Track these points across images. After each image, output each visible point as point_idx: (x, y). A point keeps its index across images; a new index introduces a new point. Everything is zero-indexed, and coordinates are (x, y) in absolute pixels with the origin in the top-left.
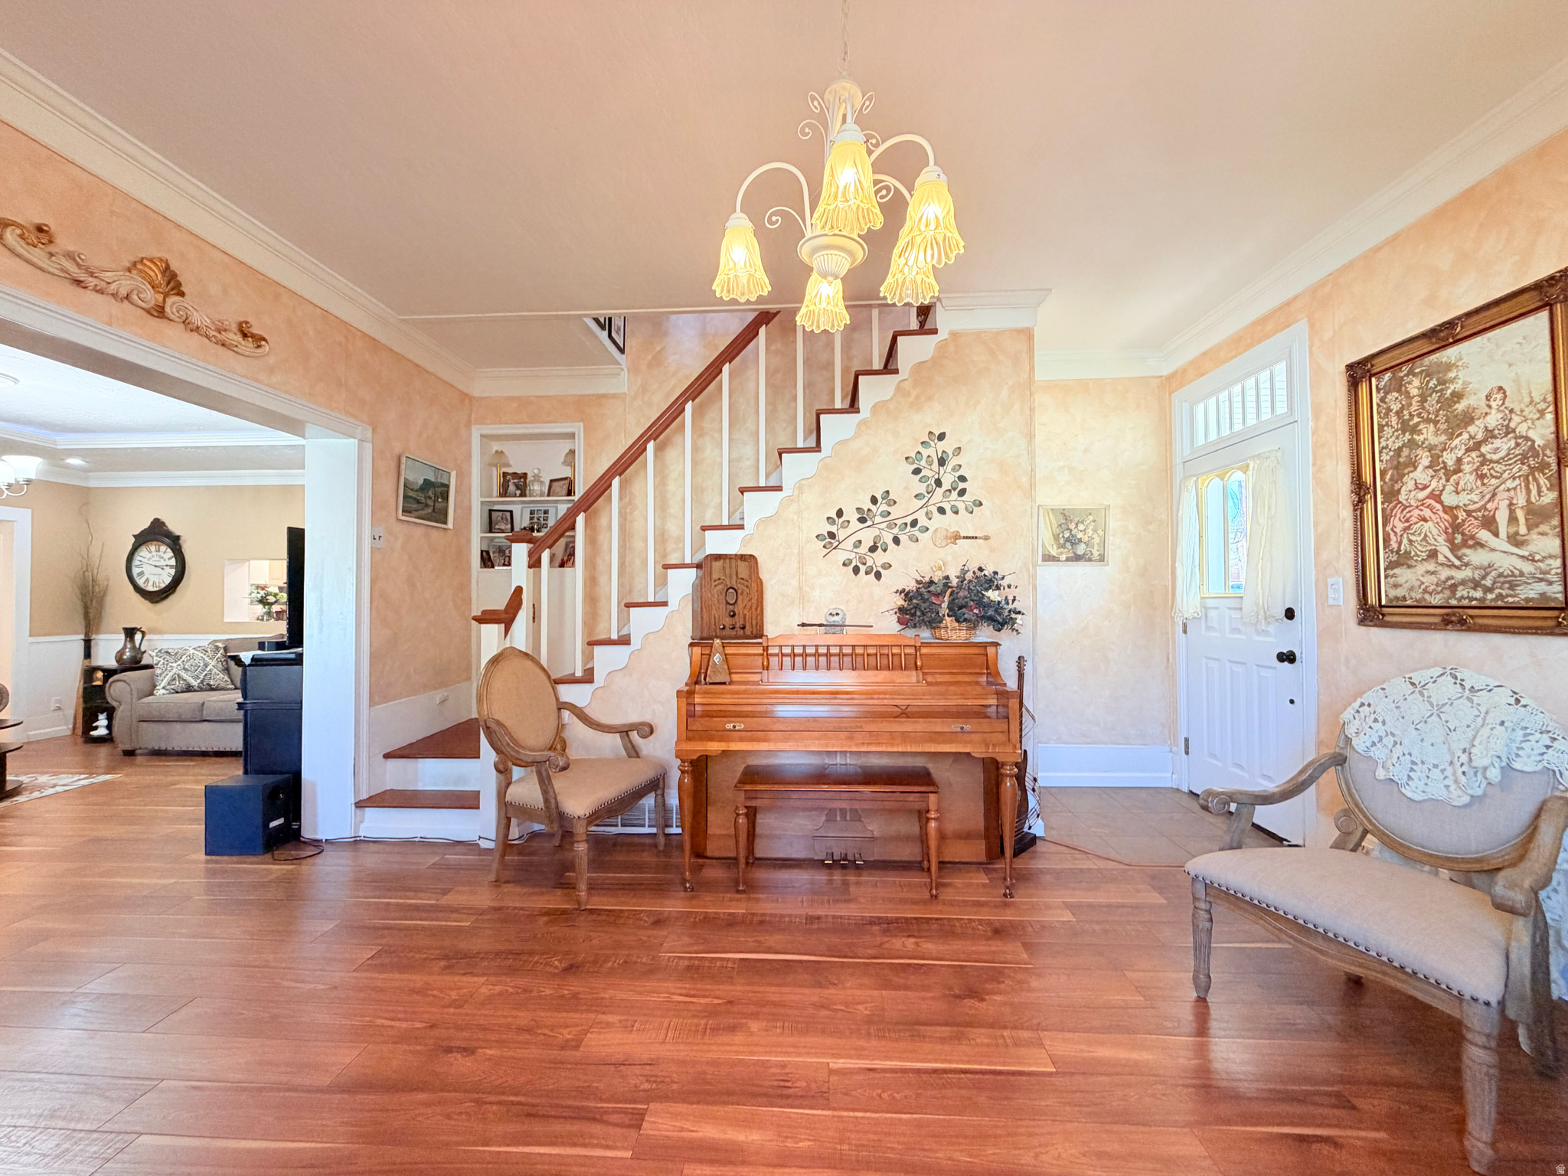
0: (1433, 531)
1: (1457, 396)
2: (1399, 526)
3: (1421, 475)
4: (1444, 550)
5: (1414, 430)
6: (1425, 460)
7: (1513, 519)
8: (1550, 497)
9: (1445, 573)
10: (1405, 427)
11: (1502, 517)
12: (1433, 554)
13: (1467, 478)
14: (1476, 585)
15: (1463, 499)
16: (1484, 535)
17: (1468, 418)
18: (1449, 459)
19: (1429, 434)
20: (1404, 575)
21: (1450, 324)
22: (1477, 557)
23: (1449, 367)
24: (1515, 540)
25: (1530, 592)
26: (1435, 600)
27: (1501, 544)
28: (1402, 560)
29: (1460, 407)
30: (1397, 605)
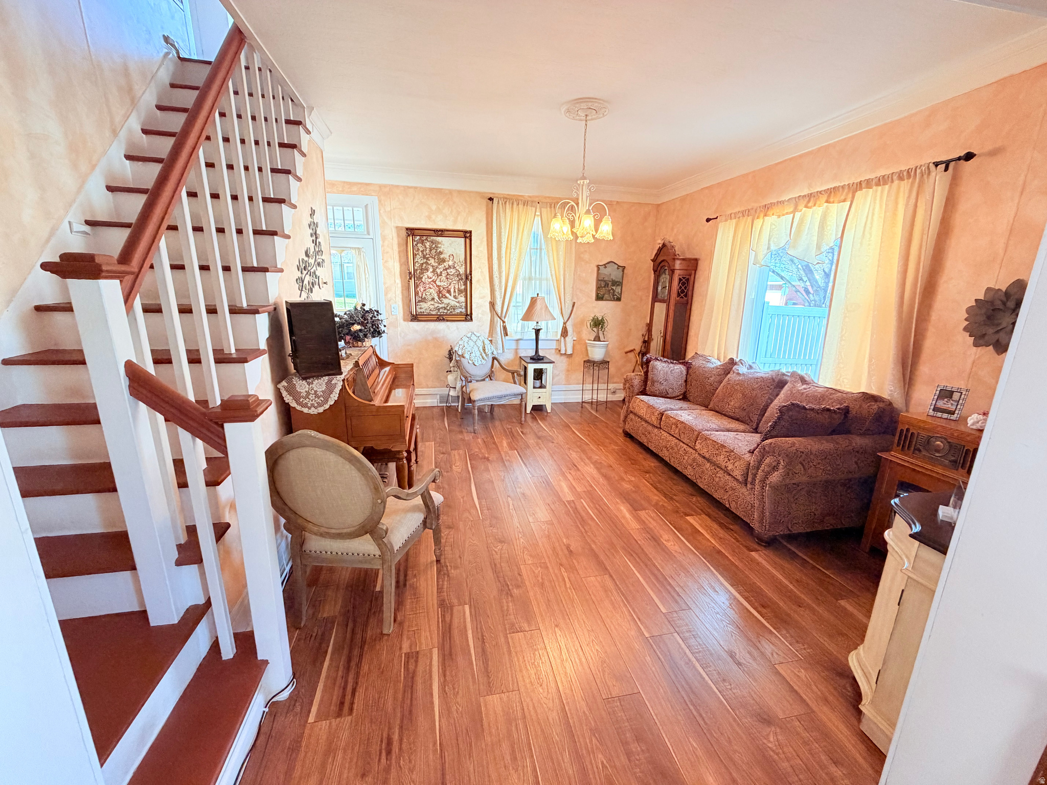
0: (433, 292)
1: (441, 253)
2: (422, 289)
3: (430, 274)
4: (436, 298)
5: (427, 259)
6: (431, 270)
7: (455, 291)
8: (463, 287)
9: (436, 305)
10: (424, 257)
11: (452, 290)
12: (433, 299)
13: (443, 277)
14: (445, 308)
15: (442, 284)
16: (447, 295)
17: (443, 261)
18: (438, 271)
19: (432, 261)
20: (423, 305)
21: (442, 231)
22: (446, 301)
23: (439, 243)
24: (455, 297)
25: (458, 311)
26: (434, 313)
27: (452, 298)
28: (423, 300)
29: (442, 256)
30: (422, 314)
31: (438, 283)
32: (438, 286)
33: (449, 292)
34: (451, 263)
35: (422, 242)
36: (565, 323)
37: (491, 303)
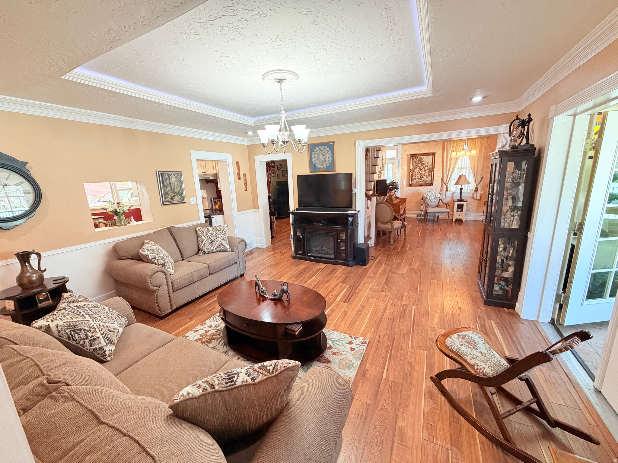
0: (419, 176)
1: (423, 162)
2: (414, 175)
3: (418, 169)
4: (419, 178)
5: (417, 164)
6: (418, 168)
7: (427, 175)
8: (430, 173)
9: (419, 180)
10: (416, 164)
11: (426, 175)
12: (418, 178)
13: (423, 170)
14: (423, 181)
15: (422, 173)
16: (424, 177)
18: (421, 168)
19: (419, 165)
20: (415, 181)
21: (424, 154)
22: (423, 179)
23: (422, 158)
24: (427, 177)
25: (428, 182)
26: (418, 183)
27: (426, 177)
28: (415, 179)
29: (423, 163)
30: (413, 184)
31: (421, 172)
32: (420, 174)
33: (425, 175)
34: (426, 165)
35: (416, 159)
36: (477, 186)
37: (442, 178)
